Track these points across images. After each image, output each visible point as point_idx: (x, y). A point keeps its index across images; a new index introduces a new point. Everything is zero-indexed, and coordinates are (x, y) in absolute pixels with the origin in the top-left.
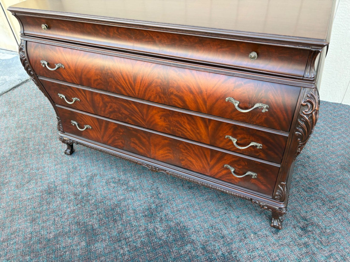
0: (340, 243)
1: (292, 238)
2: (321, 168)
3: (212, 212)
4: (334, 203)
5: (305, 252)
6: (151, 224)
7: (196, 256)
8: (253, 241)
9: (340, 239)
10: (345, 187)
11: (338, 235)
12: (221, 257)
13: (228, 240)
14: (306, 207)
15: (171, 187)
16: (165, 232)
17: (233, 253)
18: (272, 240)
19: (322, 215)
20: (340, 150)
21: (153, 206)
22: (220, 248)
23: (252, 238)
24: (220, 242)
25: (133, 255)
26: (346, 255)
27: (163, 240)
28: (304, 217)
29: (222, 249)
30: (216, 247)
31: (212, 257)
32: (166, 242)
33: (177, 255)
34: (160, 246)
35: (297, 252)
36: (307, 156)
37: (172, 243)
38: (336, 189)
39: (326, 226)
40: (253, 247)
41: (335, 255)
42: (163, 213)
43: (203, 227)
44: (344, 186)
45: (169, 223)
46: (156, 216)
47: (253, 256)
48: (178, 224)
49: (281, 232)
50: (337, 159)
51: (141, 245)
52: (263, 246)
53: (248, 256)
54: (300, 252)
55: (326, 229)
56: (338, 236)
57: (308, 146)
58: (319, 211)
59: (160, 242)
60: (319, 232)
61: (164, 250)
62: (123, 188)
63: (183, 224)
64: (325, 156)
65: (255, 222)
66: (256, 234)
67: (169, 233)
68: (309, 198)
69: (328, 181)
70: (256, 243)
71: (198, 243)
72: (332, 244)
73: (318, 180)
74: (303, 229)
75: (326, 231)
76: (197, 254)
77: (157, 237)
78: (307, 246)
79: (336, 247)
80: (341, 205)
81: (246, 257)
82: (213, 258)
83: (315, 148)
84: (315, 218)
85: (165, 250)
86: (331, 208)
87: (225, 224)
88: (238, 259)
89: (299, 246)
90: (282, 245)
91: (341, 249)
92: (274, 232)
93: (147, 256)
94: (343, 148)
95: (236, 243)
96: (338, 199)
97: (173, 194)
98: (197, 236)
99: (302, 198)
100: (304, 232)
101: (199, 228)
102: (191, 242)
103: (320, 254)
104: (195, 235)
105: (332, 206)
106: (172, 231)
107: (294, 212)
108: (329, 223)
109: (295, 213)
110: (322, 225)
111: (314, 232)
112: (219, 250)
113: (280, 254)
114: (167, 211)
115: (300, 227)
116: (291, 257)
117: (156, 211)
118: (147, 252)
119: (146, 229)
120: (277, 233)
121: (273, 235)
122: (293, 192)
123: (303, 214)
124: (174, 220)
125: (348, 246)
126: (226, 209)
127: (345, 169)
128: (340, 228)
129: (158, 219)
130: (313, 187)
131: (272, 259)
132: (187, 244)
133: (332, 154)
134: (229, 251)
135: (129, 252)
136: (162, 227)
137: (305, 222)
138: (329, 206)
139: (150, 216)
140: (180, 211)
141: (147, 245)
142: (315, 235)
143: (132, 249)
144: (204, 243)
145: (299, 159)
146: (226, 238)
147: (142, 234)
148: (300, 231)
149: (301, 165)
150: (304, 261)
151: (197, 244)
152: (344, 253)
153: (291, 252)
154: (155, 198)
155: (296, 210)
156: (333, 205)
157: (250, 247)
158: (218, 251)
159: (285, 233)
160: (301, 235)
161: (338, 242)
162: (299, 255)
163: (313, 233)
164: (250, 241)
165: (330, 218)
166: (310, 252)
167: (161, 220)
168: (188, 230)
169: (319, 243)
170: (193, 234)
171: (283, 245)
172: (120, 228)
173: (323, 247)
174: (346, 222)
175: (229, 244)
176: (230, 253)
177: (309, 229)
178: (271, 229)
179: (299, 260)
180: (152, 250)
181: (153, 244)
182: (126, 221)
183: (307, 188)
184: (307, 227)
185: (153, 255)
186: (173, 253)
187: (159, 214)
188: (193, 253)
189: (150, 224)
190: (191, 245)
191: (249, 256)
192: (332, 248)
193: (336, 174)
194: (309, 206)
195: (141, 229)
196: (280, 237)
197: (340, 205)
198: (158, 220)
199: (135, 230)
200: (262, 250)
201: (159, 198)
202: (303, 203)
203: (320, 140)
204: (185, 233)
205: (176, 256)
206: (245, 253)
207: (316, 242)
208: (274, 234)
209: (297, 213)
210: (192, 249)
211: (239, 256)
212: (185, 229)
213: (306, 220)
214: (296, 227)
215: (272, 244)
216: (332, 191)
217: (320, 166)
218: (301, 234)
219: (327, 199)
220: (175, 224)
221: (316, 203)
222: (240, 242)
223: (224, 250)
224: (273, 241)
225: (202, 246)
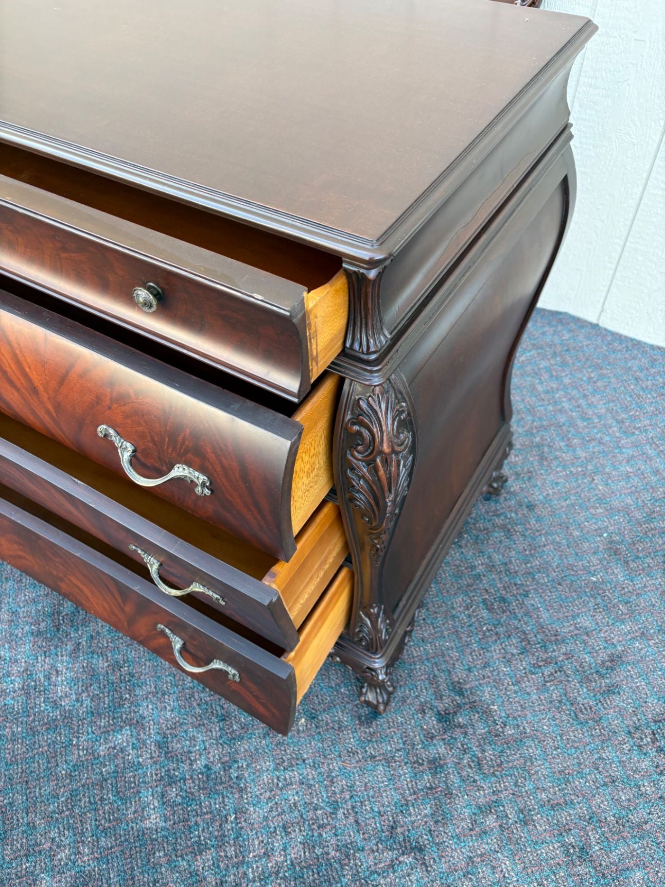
0: (529, 773)
1: (406, 741)
2: (553, 542)
4: (554, 651)
5: (428, 785)
6: (46, 657)
7: (136, 763)
8: (300, 737)
9: (536, 759)
10: (599, 608)
11: (532, 749)
12: (200, 776)
13: (235, 727)
14: (473, 654)
16: (75, 685)
17: (236, 765)
18: (352, 740)
19: (508, 684)
20: (624, 493)
22: (205, 749)
23: (301, 728)
24: (211, 731)
26: (534, 809)
27: (62, 708)
28: (459, 683)
29: (209, 753)
30: (195, 746)
31: (177, 774)
32: (68, 716)
33: (85, 755)
34: (48, 726)
35: (405, 783)
36: (530, 502)
37: (84, 719)
38: (572, 610)
39: (509, 717)
40: (294, 756)
41: (504, 806)
42: (88, 629)
43: (181, 683)
44: (598, 604)
45: (94, 661)
46: (67, 636)
47: (285, 779)
48: (117, 666)
49: (382, 720)
50: (606, 520)
52: (320, 757)
53: (273, 780)
54: (412, 785)
55: (505, 725)
56: (531, 751)
57: (541, 474)
58: (505, 669)
59: (51, 715)
60: (483, 731)
61: (56, 738)
63: (131, 668)
64: (577, 508)
65: (322, 685)
66: (314, 718)
67: (86, 689)
68: (491, 630)
69: (560, 584)
70: (306, 745)
71: (151, 727)
72: (507, 773)
73: (534, 579)
74: (445, 718)
75: (503, 732)
76: (141, 760)
77: (48, 698)
78: (436, 769)
79: (516, 785)
80: (570, 661)
81: (266, 780)
82: (177, 776)
83: (559, 481)
84: (487, 689)
85: (59, 738)
86: (541, 666)
88: (242, 785)
89: (416, 765)
90: (373, 757)
91: (526, 792)
92: (363, 718)
93: (8, 749)
94: (633, 488)
95: (254, 740)
96: (568, 641)
98: (157, 708)
99: (472, 628)
100: (443, 726)
101: (169, 685)
102: (135, 722)
103: (466, 797)
104: (151, 701)
105: (544, 658)
106: (95, 685)
107: (437, 666)
108: (519, 709)
109: (438, 670)
110: (498, 712)
111: (470, 731)
112: (200, 755)
113: (358, 783)
115: (438, 711)
116: (384, 794)
117: (71, 621)
118: (9, 738)
119: (28, 673)
120: (371, 723)
121: (358, 727)
122: (455, 606)
123: (460, 673)
124: (109, 655)
125: (549, 784)
127: (616, 552)
128: (545, 727)
129: (68, 647)
130: (511, 598)
131: (331, 796)
132: (121, 727)
133: (598, 505)
134: (228, 758)
136: (71, 670)
137: (457, 698)
138: (538, 659)
139: (49, 635)
141: (16, 719)
142: (469, 739)
144: (168, 729)
145: (502, 511)
146: (231, 723)
147: (12, 685)
148: (435, 722)
149: (504, 527)
150: (414, 810)
151: (150, 729)
152: (532, 803)
153: (390, 779)
155: (444, 661)
156: (548, 658)
157: (287, 754)
158: (197, 756)
159: (391, 724)
160: (432, 733)
161: (527, 768)
162: (407, 792)
163: (466, 733)
164: (292, 738)
165: (529, 694)
166: (440, 789)
167: (75, 650)
168: (139, 686)
169: (472, 765)
170: (147, 699)
171: (375, 757)
173: (481, 776)
174: (568, 712)
175: (234, 739)
176: (226, 767)
177: (460, 720)
178: (358, 708)
179: (402, 806)
180: (24, 735)
181: (31, 719)
183: (494, 599)
184: (455, 713)
185: (24, 749)
186: (78, 749)
187: (77, 630)
188: (128, 755)
190: (131, 731)
191: (275, 781)
192: (504, 783)
193: (588, 565)
194: (482, 652)
195: (15, 669)
196: (374, 733)
197: (569, 658)
198: (66, 650)
200: (314, 766)
202: (471, 641)
205: (83, 759)
206: (268, 770)
207: (465, 761)
208: (361, 723)
209: (443, 671)
210: (131, 744)
211: (249, 776)
212: (132, 682)
213: (461, 693)
214: (426, 711)
215: (348, 751)
216: (561, 615)
217: (554, 537)
218: (433, 731)
219: (538, 636)
220: (109, 666)
221: (506, 645)
222: (264, 737)
223: (214, 756)
224: (353, 743)
225: (158, 738)
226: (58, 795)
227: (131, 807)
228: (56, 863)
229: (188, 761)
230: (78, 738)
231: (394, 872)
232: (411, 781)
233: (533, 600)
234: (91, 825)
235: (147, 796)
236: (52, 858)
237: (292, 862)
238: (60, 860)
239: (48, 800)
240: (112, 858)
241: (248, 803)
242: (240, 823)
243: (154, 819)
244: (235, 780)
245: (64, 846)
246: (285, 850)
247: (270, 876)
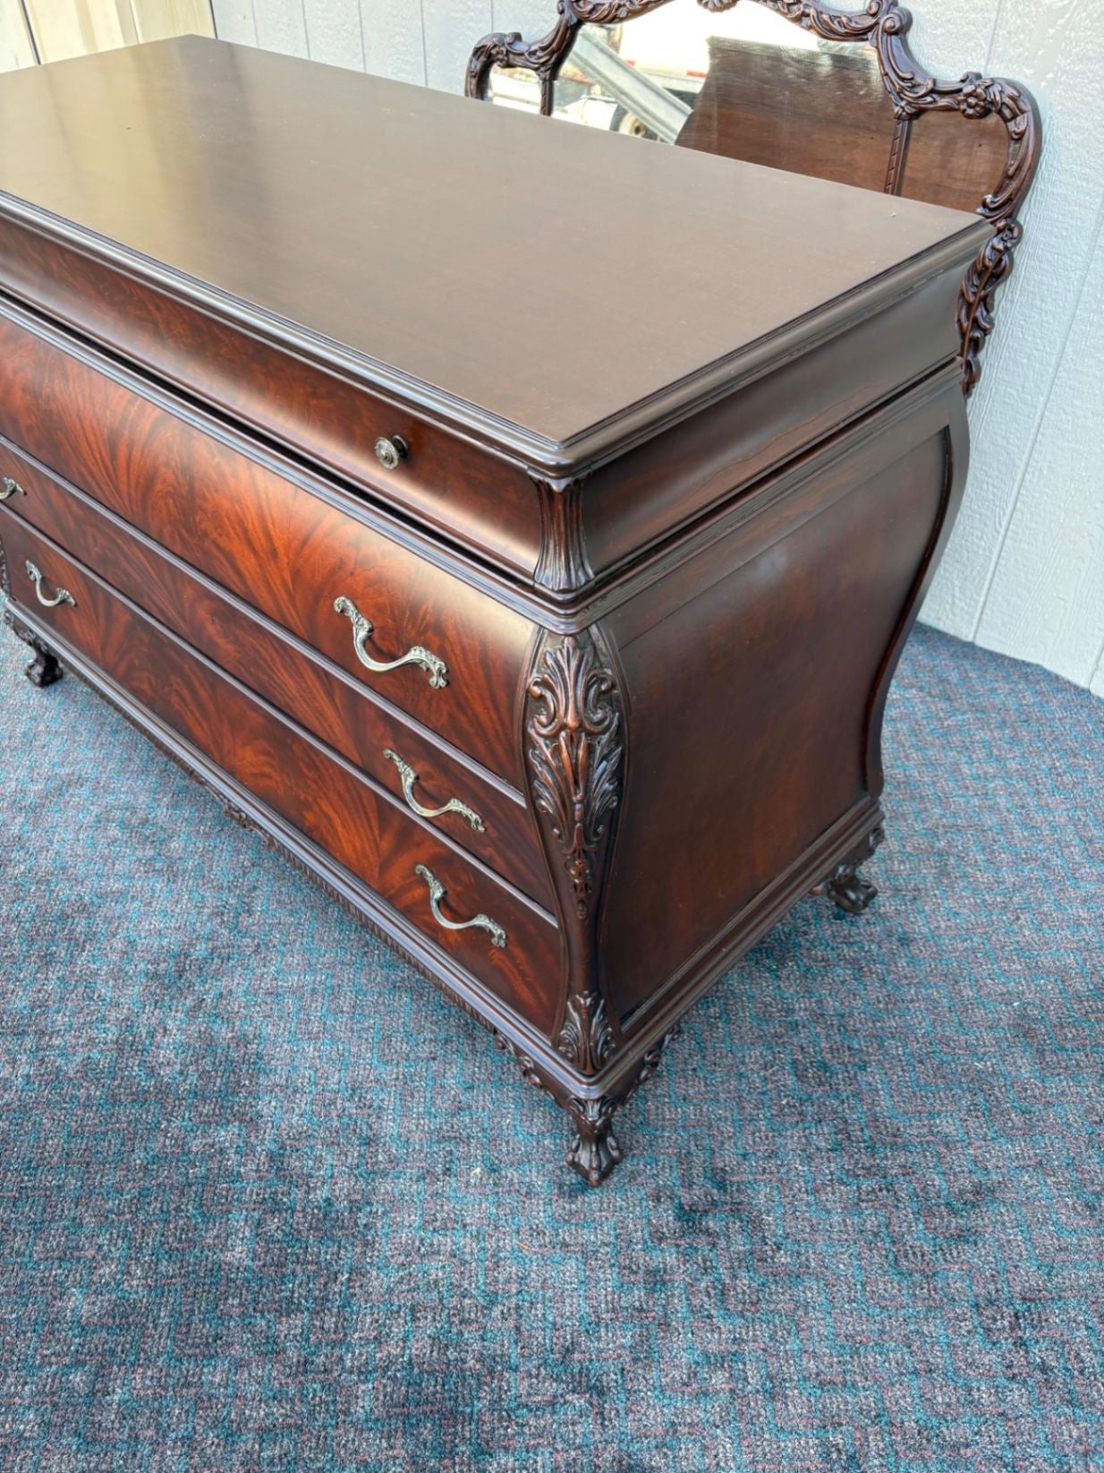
0: (797, 1325)
1: (620, 1234)
2: (928, 999)
3: (387, 1039)
4: (886, 1158)
5: (637, 1304)
6: (155, 1009)
7: (235, 1173)
8: (468, 1192)
9: (814, 1308)
10: (975, 1110)
11: (812, 1291)
12: (316, 1211)
13: (380, 1158)
14: (757, 1134)
15: (303, 901)
16: (183, 1052)
17: (368, 1209)
18: (541, 1214)
19: (800, 1190)
20: (1065, 948)
21: (201, 950)
22: (332, 1177)
23: (472, 1181)
24: (346, 1155)
25: (31, 1097)
26: (792, 1380)
27: (160, 1079)
28: (723, 1170)
29: (336, 1183)
30: (319, 1169)
31: (285, 1200)
32: (163, 1091)
33: (172, 1146)
34: (135, 1097)
35: (604, 1292)
36: (905, 933)
37: (183, 1099)
38: (931, 1104)
39: (787, 1237)
40: (452, 1216)
41: (745, 1364)
42: (219, 983)
43: (322, 1082)
44: (976, 1104)
45: (216, 1028)
46: (189, 987)
47: (432, 1245)
48: (243, 1040)
49: (593, 1197)
50: (1023, 982)
51: (77, 1071)
52: (489, 1226)
53: (414, 1243)
54: (614, 1298)
55: (779, 1249)
56: (810, 1295)
57: (935, 895)
58: (800, 1168)
59: (143, 1084)
60: (742, 1248)
61: (141, 1115)
62: (139, 854)
63: (261, 1047)
64: (979, 955)
65: (518, 1128)
66: (495, 1171)
67: (197, 1061)
68: (794, 1106)
69: (921, 1062)
70: (473, 1206)
71: (268, 1130)
72: (764, 1318)
73: (881, 1046)
74: (689, 1216)
75: (772, 1258)
76: (242, 1170)
77: (145, 1061)
78: (655, 1284)
79: (772, 1338)
80: (908, 1178)
81: (404, 1240)
82: (285, 1203)
83: (961, 910)
84: (765, 1190)
85: (144, 1116)
86: (859, 1176)
87: (407, 1095)
88: (369, 1238)
89: (627, 1272)
90: (565, 1245)
91: (786, 1352)
92: (565, 1188)
93: (76, 1115)
94: (1083, 943)
95: (401, 1181)
96: (912, 1149)
97: (292, 929)
98: (281, 1107)
99: (765, 1098)
100: (683, 1226)
101: (307, 1080)
102: (248, 1119)
103: (690, 1335)
104: (276, 1097)
105: (867, 1165)
106: (208, 1058)
107: (696, 1140)
108: (808, 1230)
109: (697, 1146)
110: (773, 1227)
111: (722, 1243)
112: (323, 1183)
113: (533, 1275)
114: (236, 981)
115: (680, 1203)
116: (568, 1301)
117: (200, 969)
118: (82, 1101)
119: (128, 1024)
120: (576, 1197)
121: (555, 1198)
122: (747, 1060)
123: (728, 1157)
124: (238, 1023)
125: (824, 1350)
126: (446, 1043)
127: (1028, 1033)
128: (841, 1266)
129: (188, 1001)
130: (838, 1066)
131: (490, 1284)
132: (229, 1121)
133: (1015, 957)
134: (359, 1197)
135: (28, 1083)
136: (183, 1031)
137: (715, 1191)
138: (857, 1163)
139: (167, 981)
140: (278, 995)
141: (97, 1079)
142: (717, 1255)
143: (43, 1075)
144: (289, 1138)
145: (857, 938)
146: (377, 1151)
147: (104, 1035)
148: (671, 1218)
149: (854, 962)
150: (607, 1335)
151: (265, 1133)
152: (790, 1370)
153: (582, 1282)
154: (223, 922)
155: (709, 1136)
156: (873, 1166)
157: (442, 1211)
158: (319, 1184)
159: (605, 1205)
160: (663, 1233)
161: (796, 1318)
162: (603, 1306)
163: (714, 1245)
164: (455, 1191)
165: (828, 1212)
166: (654, 1314)
167: (194, 1007)
168: (265, 1073)
169: (712, 1292)
170: (271, 1092)
171: (568, 1245)
172: (46, 991)
173: (722, 1312)
174: (884, 1253)
175: (375, 1173)
176: (354, 1207)
177: (711, 1224)
178: (562, 1172)
179: (590, 1324)
180: (102, 1101)
181: (116, 1083)
182: (81, 971)
183: (811, 1062)
184: (706, 1212)
185: (97, 1121)
186: (166, 1136)
187: (205, 982)
188: (228, 1160)
189: (152, 1008)
190: (240, 1130)
191: (417, 1243)
192: (755, 1330)
193: (975, 1042)
194: (771, 1134)
195: (113, 1015)
196: (576, 1212)
197: (908, 1174)
198: (184, 1005)
199: (92, 1013)
200: (477, 1237)
201: (235, 928)
202: (758, 1115)
203: (1003, 883)
204: (247, 1082)
205: (168, 1151)
206: (410, 1226)
207: (703, 1285)
208: (561, 1194)
209: (704, 1148)
210: (235, 1146)
211: (383, 1228)
212: (257, 1066)
214: (662, 1200)
215: (531, 1228)
216: (910, 1108)
217: (930, 991)
218: (665, 1230)
219: (866, 1131)
220: (233, 1038)
221: (811, 1133)
222: (418, 1181)
223: (341, 1190)
224: (541, 1218)
225: (273, 1147)
226: (123, 1189)
227: (212, 1229)
228: (95, 1279)
229: (305, 1187)
230: (169, 1121)
231: (554, 1413)
232: (614, 1293)
233: (873, 1076)
234: (154, 1240)
235: (238, 1219)
236: (92, 1270)
237: (410, 1360)
238: (101, 1277)
239: (108, 1193)
240: (170, 1291)
241: (371, 1264)
242: (353, 1287)
243: (238, 1253)
244: (361, 1228)
245: (112, 1259)
246: (405, 1340)
247: (375, 1370)
